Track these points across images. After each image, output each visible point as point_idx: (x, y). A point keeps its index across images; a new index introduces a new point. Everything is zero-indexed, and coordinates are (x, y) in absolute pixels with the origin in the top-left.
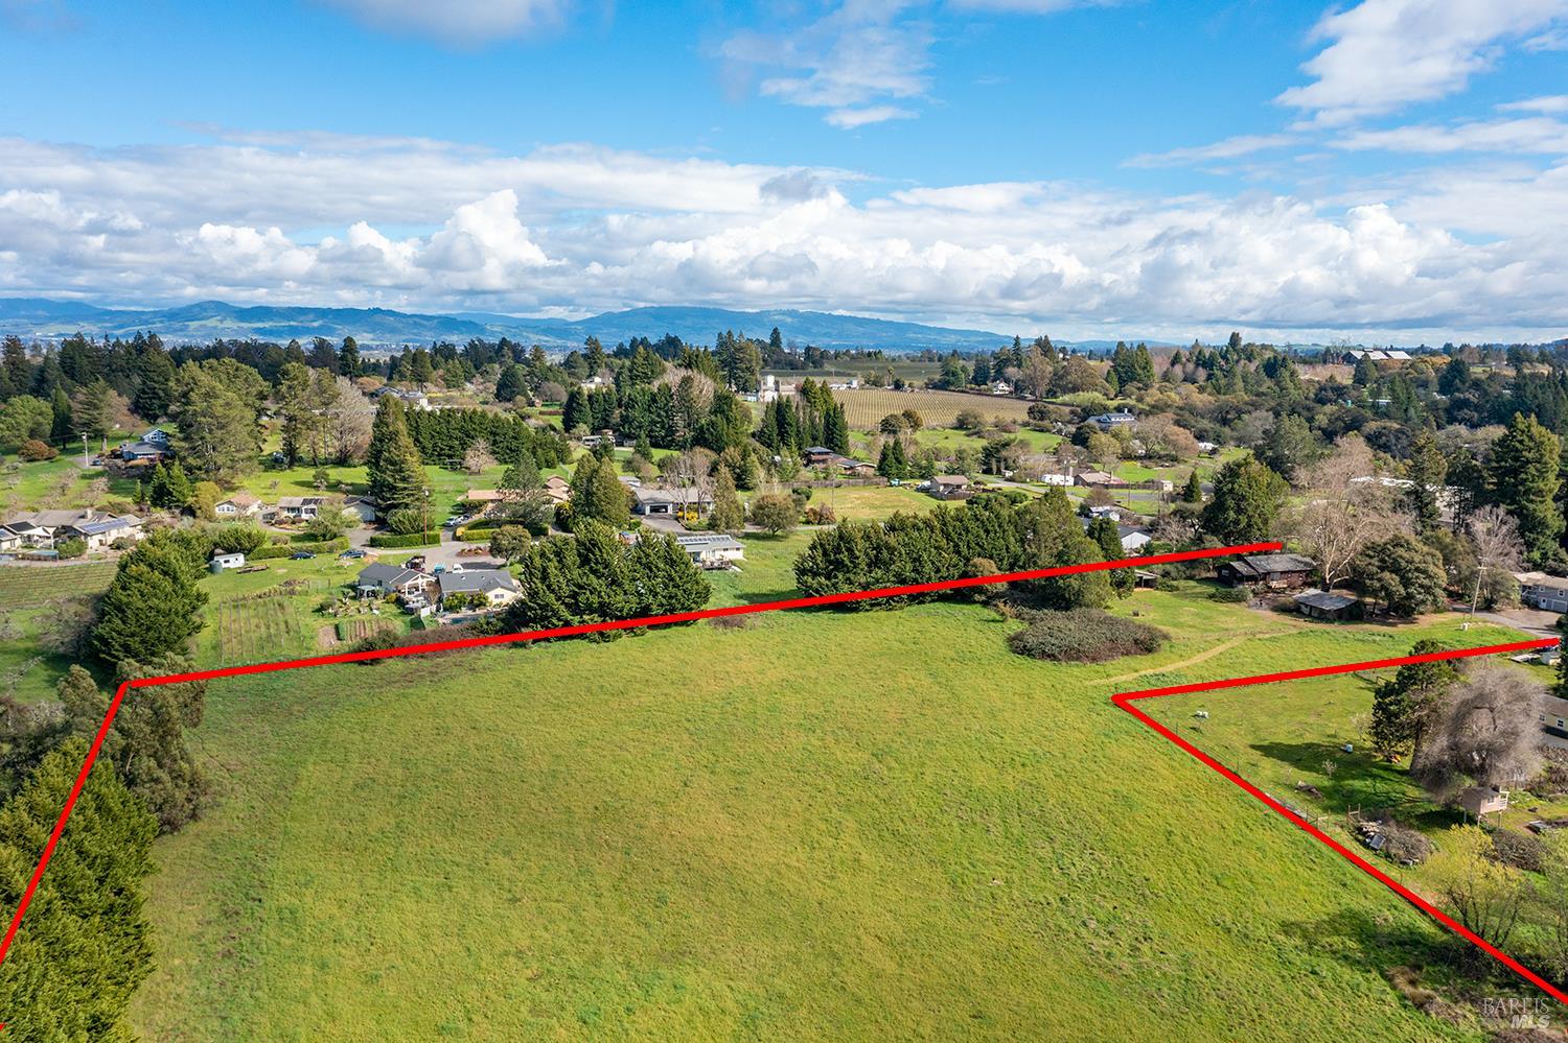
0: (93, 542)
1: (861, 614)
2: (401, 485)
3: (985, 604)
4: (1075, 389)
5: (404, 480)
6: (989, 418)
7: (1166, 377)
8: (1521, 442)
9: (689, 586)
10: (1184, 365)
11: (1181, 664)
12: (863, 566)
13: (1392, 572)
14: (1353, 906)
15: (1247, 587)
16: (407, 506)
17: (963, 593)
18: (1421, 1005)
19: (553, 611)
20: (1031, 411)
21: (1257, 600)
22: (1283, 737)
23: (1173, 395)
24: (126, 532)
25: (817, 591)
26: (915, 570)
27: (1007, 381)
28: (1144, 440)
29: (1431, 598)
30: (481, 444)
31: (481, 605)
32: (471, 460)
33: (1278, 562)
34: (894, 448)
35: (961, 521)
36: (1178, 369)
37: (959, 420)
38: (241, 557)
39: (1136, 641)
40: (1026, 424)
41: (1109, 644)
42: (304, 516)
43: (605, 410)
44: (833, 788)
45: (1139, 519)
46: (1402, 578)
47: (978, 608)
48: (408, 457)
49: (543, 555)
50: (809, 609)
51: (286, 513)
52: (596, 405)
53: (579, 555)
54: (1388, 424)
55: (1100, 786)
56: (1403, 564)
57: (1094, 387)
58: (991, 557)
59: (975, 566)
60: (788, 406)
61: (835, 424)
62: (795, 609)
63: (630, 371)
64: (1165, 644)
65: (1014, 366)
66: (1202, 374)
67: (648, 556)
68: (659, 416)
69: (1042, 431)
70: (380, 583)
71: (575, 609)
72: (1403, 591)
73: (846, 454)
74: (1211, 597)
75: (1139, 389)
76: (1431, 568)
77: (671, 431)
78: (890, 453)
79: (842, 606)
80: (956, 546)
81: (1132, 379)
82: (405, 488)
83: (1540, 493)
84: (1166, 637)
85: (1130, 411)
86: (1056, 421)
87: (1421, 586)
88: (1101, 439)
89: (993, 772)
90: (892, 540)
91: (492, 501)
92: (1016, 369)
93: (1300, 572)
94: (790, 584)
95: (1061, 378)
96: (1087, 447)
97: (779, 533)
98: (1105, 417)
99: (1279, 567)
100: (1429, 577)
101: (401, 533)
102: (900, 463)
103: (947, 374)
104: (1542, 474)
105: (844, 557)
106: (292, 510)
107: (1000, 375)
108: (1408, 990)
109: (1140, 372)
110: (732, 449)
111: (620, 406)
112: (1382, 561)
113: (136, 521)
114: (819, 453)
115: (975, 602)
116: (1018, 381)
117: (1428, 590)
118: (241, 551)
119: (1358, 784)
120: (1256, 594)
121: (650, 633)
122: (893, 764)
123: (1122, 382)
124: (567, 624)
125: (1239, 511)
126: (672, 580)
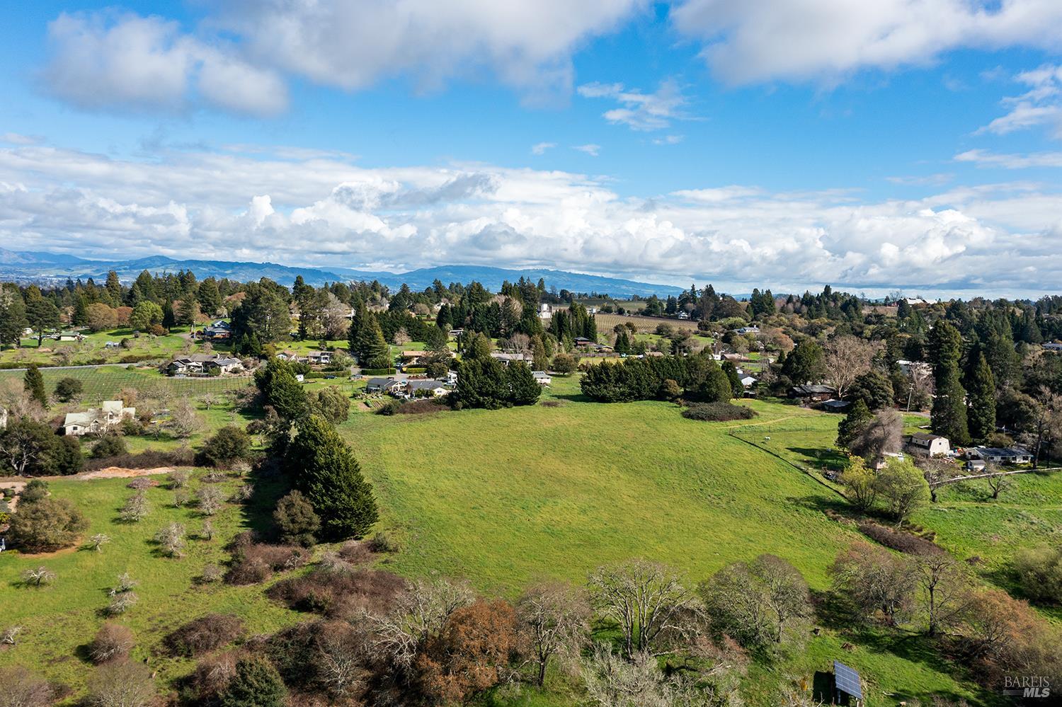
0: (223, 369)
1: (612, 404)
2: (373, 346)
3: (671, 401)
4: (727, 316)
5: (374, 343)
6: (676, 329)
7: (783, 310)
8: (939, 332)
9: (532, 386)
10: (794, 304)
11: (762, 424)
12: (613, 381)
13: (866, 389)
14: (818, 495)
15: (801, 400)
16: (376, 356)
17: (661, 395)
18: (835, 519)
19: (471, 393)
20: (699, 326)
21: (804, 405)
22: (802, 446)
23: (784, 319)
24: (236, 366)
25: (591, 392)
26: (638, 384)
27: (687, 312)
28: (763, 341)
29: (885, 402)
30: (403, 330)
31: (432, 395)
32: (397, 339)
33: (818, 388)
34: (623, 337)
35: (660, 362)
36: (790, 306)
37: (658, 329)
38: (302, 376)
39: (741, 414)
40: (696, 333)
41: (728, 414)
42: (323, 361)
43: (460, 317)
44: (606, 457)
45: (753, 373)
46: (871, 392)
47: (668, 402)
48: (377, 331)
49: (466, 369)
50: (587, 401)
51: (313, 360)
52: (455, 314)
53: (482, 369)
54: (904, 335)
55: (719, 458)
56: (872, 385)
57: (739, 315)
58: (675, 379)
59: (667, 383)
60: (564, 315)
61: (590, 326)
62: (581, 401)
63: (469, 297)
64: (755, 416)
65: (691, 303)
66: (805, 309)
67: (514, 371)
68: (492, 320)
69: (706, 336)
70: (379, 386)
71: (481, 394)
72: (871, 398)
73: (596, 343)
74: (782, 402)
75: (765, 316)
76: (886, 387)
77: (498, 329)
78: (621, 339)
79: (603, 399)
80: (658, 374)
81: (762, 311)
82: (376, 347)
83: (949, 358)
84: (757, 414)
85: (757, 326)
86: (715, 331)
87: (881, 395)
88: (738, 338)
89: (674, 453)
90: (627, 369)
91: (417, 357)
92: (692, 304)
93: (828, 393)
94: (578, 390)
95: (719, 309)
96: (730, 343)
97: (566, 374)
98: (742, 329)
99: (817, 391)
100: (885, 391)
101: (377, 368)
102: (626, 345)
103: (650, 306)
104: (951, 349)
105: (604, 376)
106: (316, 358)
107: (683, 308)
108: (832, 515)
109: (767, 306)
110: (537, 335)
111: (469, 314)
112: (863, 384)
113: (240, 361)
114: (582, 341)
115: (666, 400)
116: (693, 310)
117: (884, 397)
118: (302, 373)
119: (829, 461)
120: (804, 402)
121: (514, 407)
122: (631, 450)
123: (756, 313)
124: (478, 400)
125: (798, 363)
126: (525, 382)
